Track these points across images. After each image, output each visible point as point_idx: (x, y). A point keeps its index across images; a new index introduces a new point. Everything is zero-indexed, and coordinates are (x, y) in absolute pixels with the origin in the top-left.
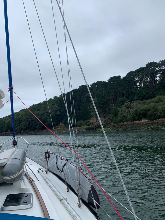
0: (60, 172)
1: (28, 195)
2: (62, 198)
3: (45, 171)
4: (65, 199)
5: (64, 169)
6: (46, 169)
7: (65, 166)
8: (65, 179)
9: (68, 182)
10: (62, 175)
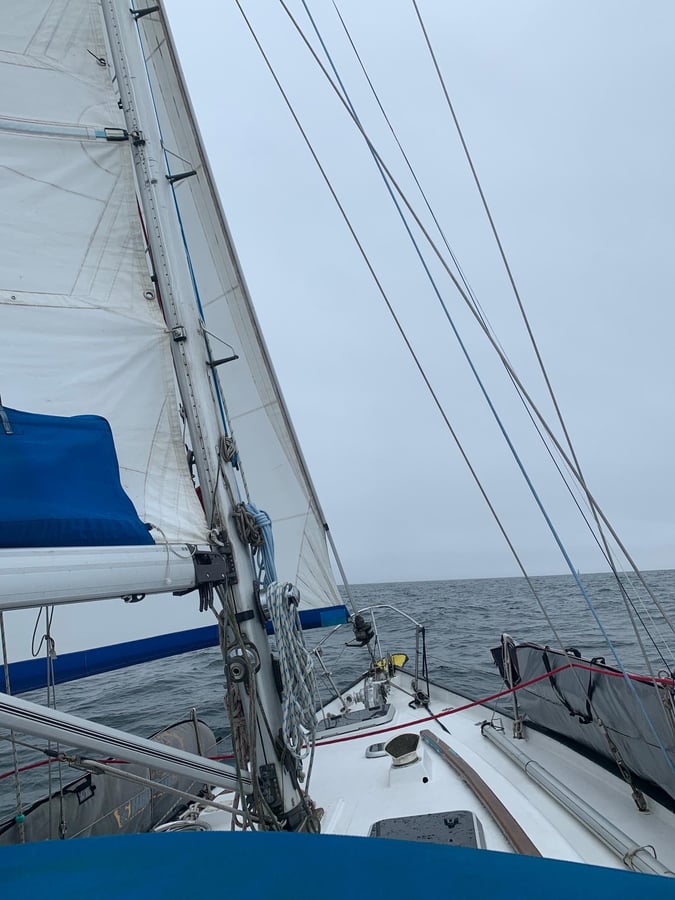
0: (581, 721)
1: (456, 822)
2: (631, 848)
3: (512, 727)
4: (643, 849)
5: (594, 704)
6: (517, 721)
7: (597, 690)
8: (614, 750)
9: (629, 764)
10: (594, 735)
